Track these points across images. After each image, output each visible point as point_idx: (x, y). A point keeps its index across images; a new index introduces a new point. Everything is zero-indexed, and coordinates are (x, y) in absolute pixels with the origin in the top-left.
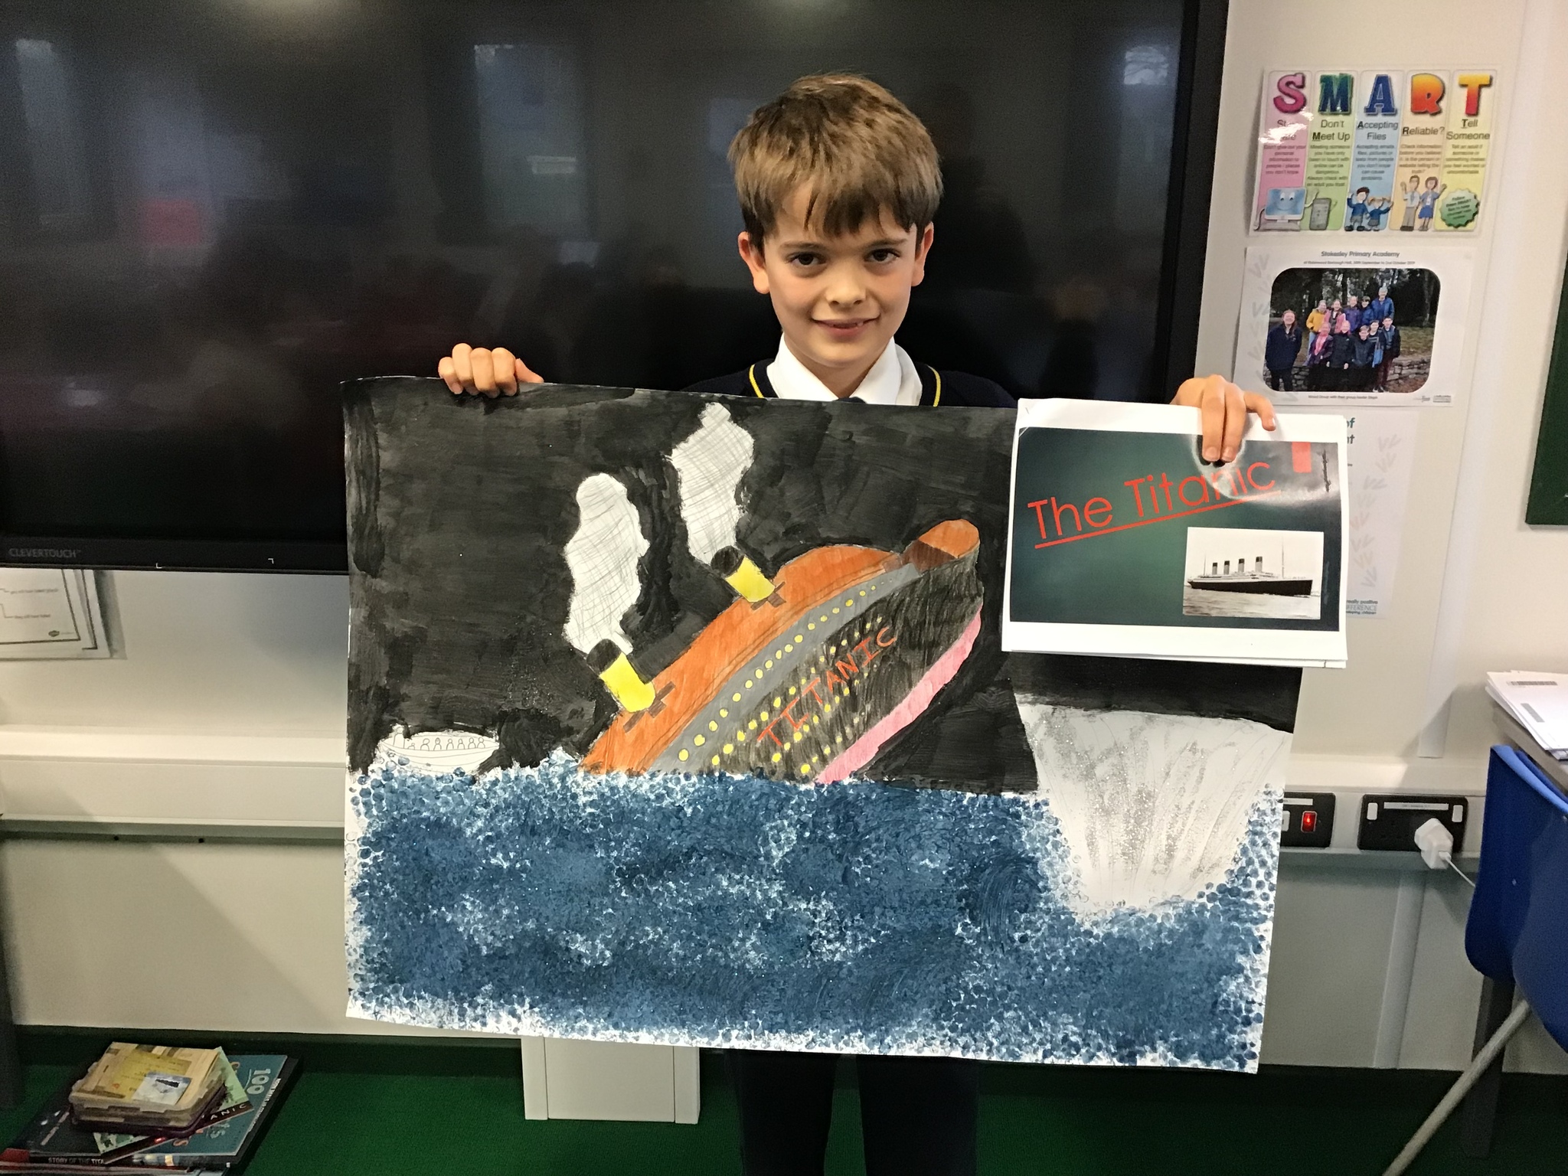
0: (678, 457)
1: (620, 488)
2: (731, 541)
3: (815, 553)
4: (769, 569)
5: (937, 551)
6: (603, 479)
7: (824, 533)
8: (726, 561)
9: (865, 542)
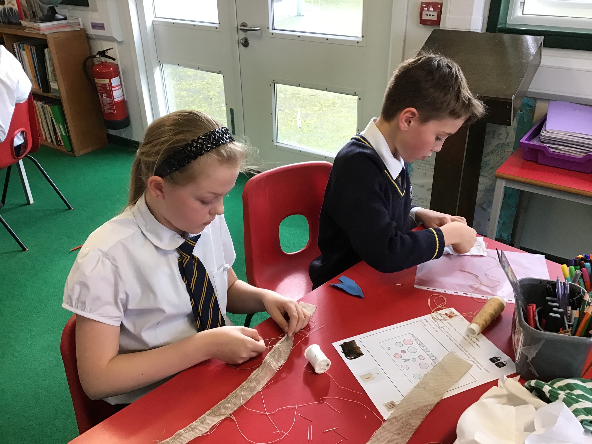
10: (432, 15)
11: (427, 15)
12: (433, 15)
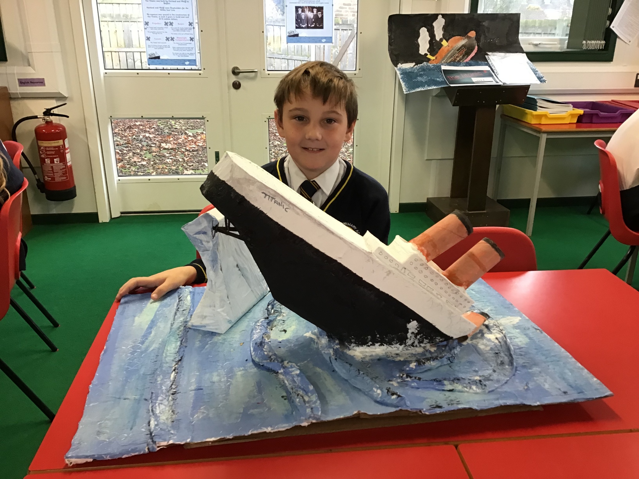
0: (434, 24)
1: (426, 29)
2: (442, 37)
3: (453, 38)
4: (447, 41)
5: (470, 37)
6: (424, 28)
7: (455, 34)
8: (441, 40)
9: (460, 36)
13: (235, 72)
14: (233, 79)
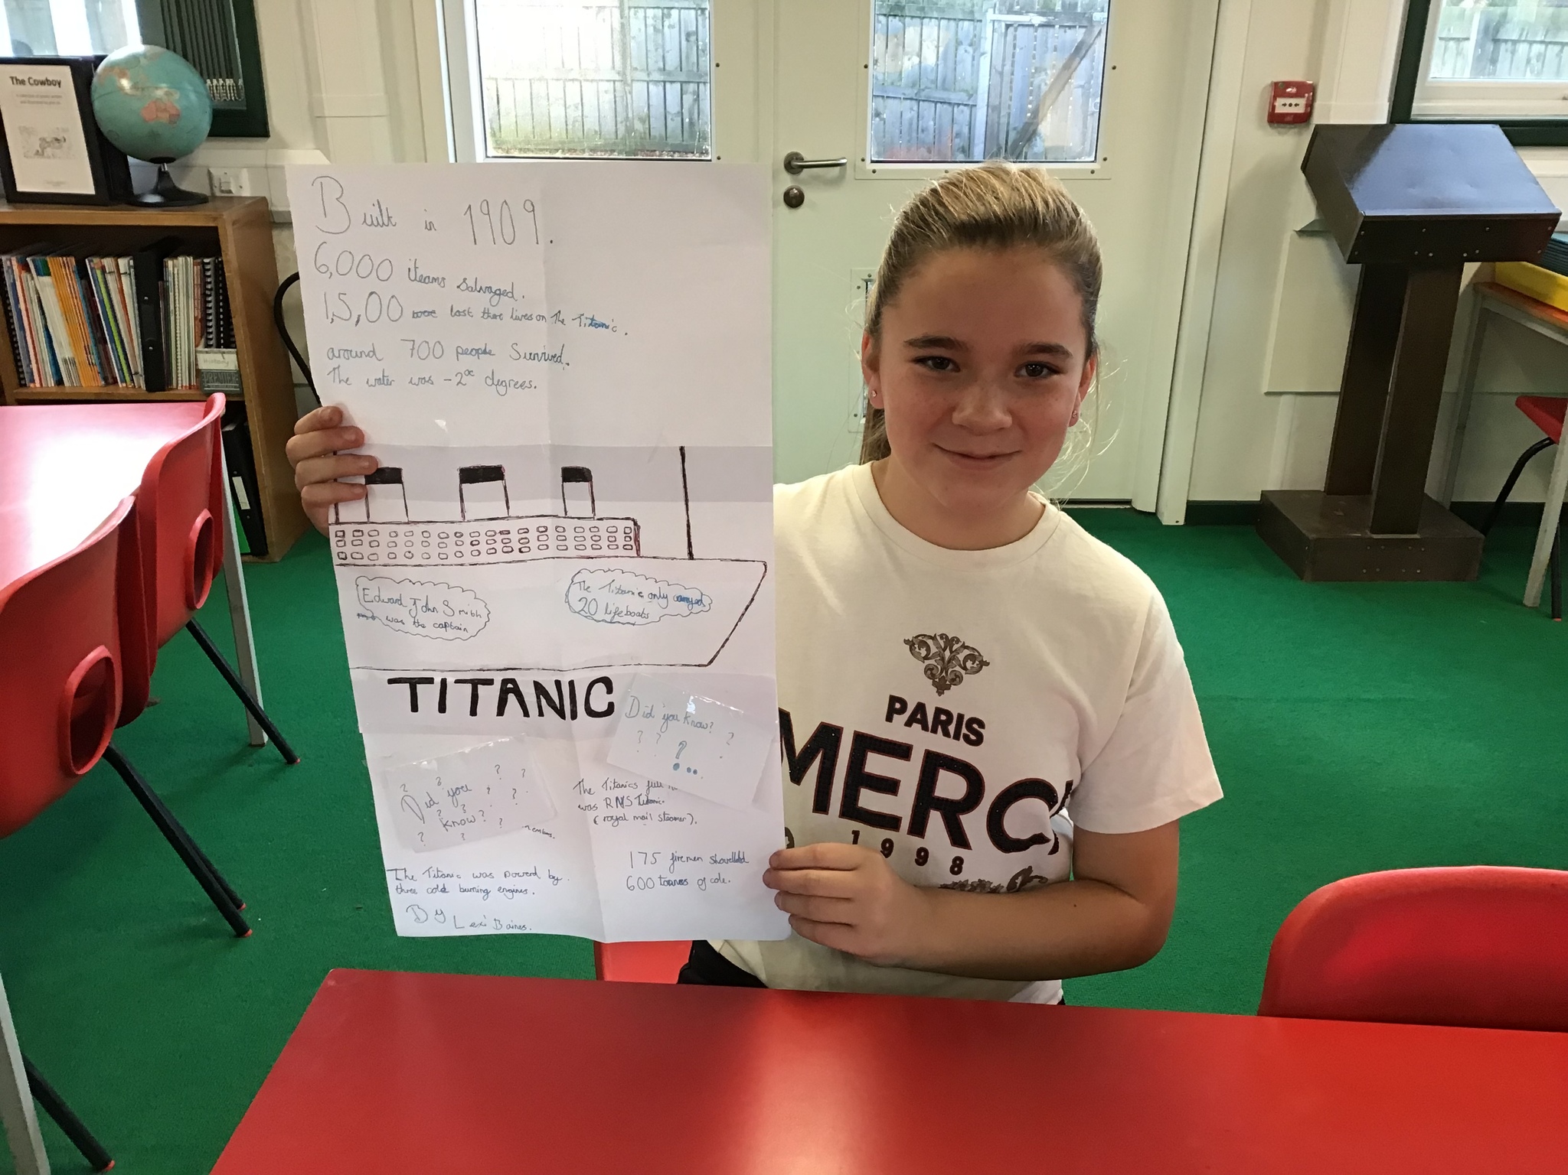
10: (1294, 104)
11: (1285, 105)
12: (1296, 105)
13: (793, 165)
14: (787, 181)
